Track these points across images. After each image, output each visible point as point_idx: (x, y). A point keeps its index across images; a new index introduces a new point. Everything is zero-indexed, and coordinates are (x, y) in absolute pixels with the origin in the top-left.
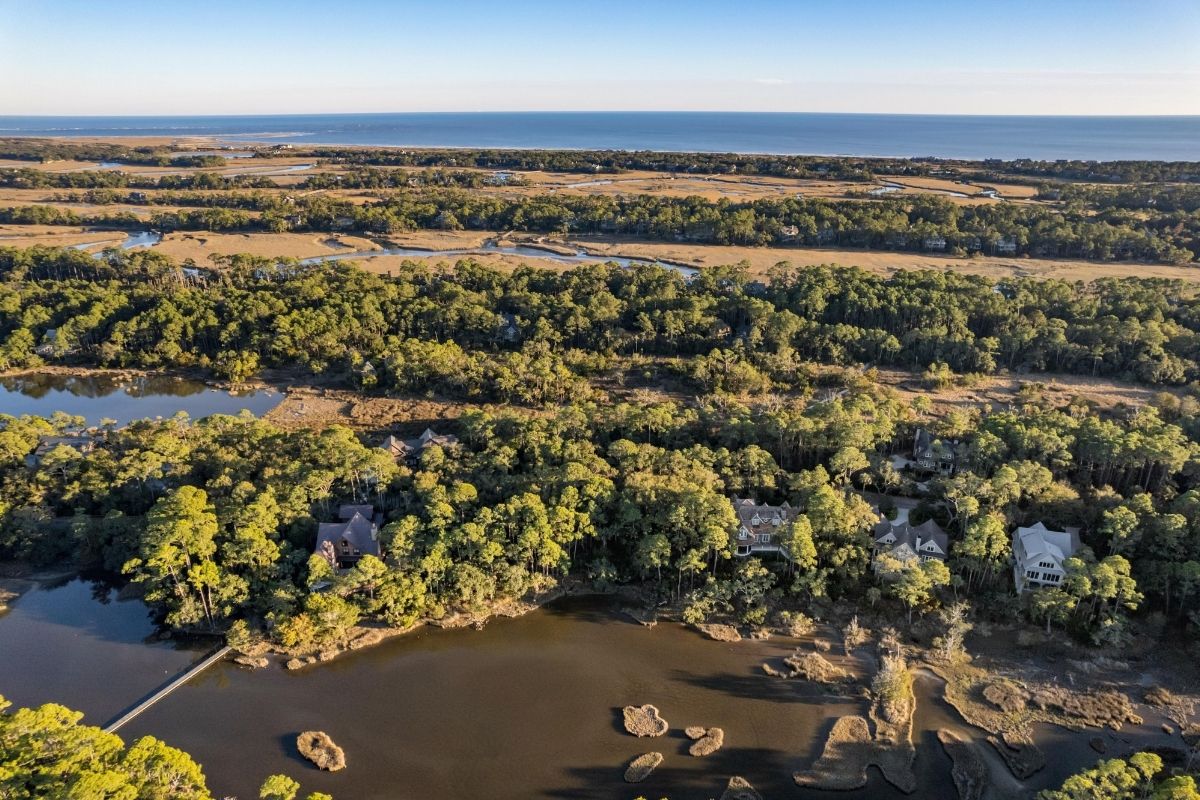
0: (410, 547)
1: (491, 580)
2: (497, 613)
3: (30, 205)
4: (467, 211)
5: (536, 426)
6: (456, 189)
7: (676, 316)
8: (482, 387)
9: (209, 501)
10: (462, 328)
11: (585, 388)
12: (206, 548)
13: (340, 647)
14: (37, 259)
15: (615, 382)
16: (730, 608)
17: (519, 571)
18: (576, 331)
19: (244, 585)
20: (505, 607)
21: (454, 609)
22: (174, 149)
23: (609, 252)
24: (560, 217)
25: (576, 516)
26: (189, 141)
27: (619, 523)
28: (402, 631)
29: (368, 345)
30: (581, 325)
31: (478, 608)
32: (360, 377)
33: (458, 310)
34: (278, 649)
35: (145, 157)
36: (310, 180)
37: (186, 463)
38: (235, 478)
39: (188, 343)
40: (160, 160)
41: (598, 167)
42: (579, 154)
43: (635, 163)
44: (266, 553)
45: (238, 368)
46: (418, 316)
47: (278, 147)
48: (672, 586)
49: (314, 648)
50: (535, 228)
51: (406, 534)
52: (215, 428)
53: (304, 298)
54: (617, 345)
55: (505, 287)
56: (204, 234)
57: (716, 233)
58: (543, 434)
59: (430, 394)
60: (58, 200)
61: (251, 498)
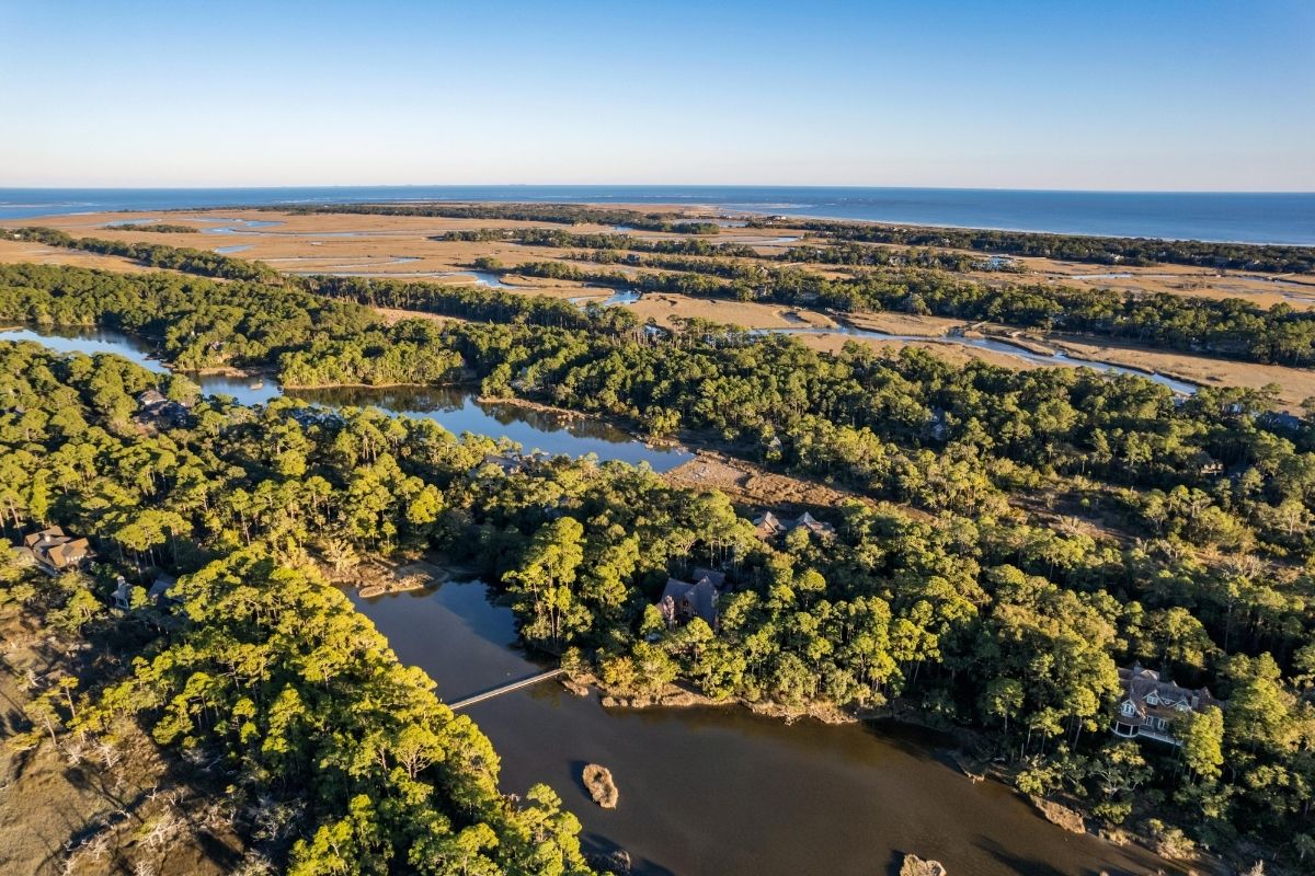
0: (741, 622)
1: (814, 679)
2: (812, 714)
3: (549, 261)
4: (938, 295)
5: (917, 531)
6: (938, 272)
7: (1142, 439)
8: (884, 482)
9: (583, 536)
10: (885, 417)
11: (1001, 503)
12: (568, 576)
13: (653, 699)
14: (537, 306)
15: (1042, 504)
16: (1081, 789)
17: (845, 677)
18: (1011, 439)
19: (589, 618)
20: (824, 711)
21: (770, 697)
22: (678, 216)
23: (1096, 357)
24: (1045, 311)
25: (922, 634)
26: (695, 209)
27: (974, 656)
28: (714, 702)
29: (786, 420)
30: (1020, 433)
31: (793, 703)
32: (766, 449)
33: (885, 398)
34: (600, 684)
35: (653, 224)
36: (791, 252)
37: (580, 498)
38: (612, 520)
39: (625, 394)
40: (663, 225)
41: (1117, 258)
42: (1099, 241)
43: (1171, 255)
44: (614, 591)
45: (659, 425)
46: (841, 399)
47: (772, 218)
48: (1016, 744)
49: (630, 692)
50: (1013, 320)
51: (740, 607)
52: (613, 472)
53: (736, 366)
54: (1059, 463)
55: (947, 380)
56: (677, 296)
57: (1251, 347)
58: (923, 542)
59: (829, 480)
60: (573, 258)
61: (618, 541)
